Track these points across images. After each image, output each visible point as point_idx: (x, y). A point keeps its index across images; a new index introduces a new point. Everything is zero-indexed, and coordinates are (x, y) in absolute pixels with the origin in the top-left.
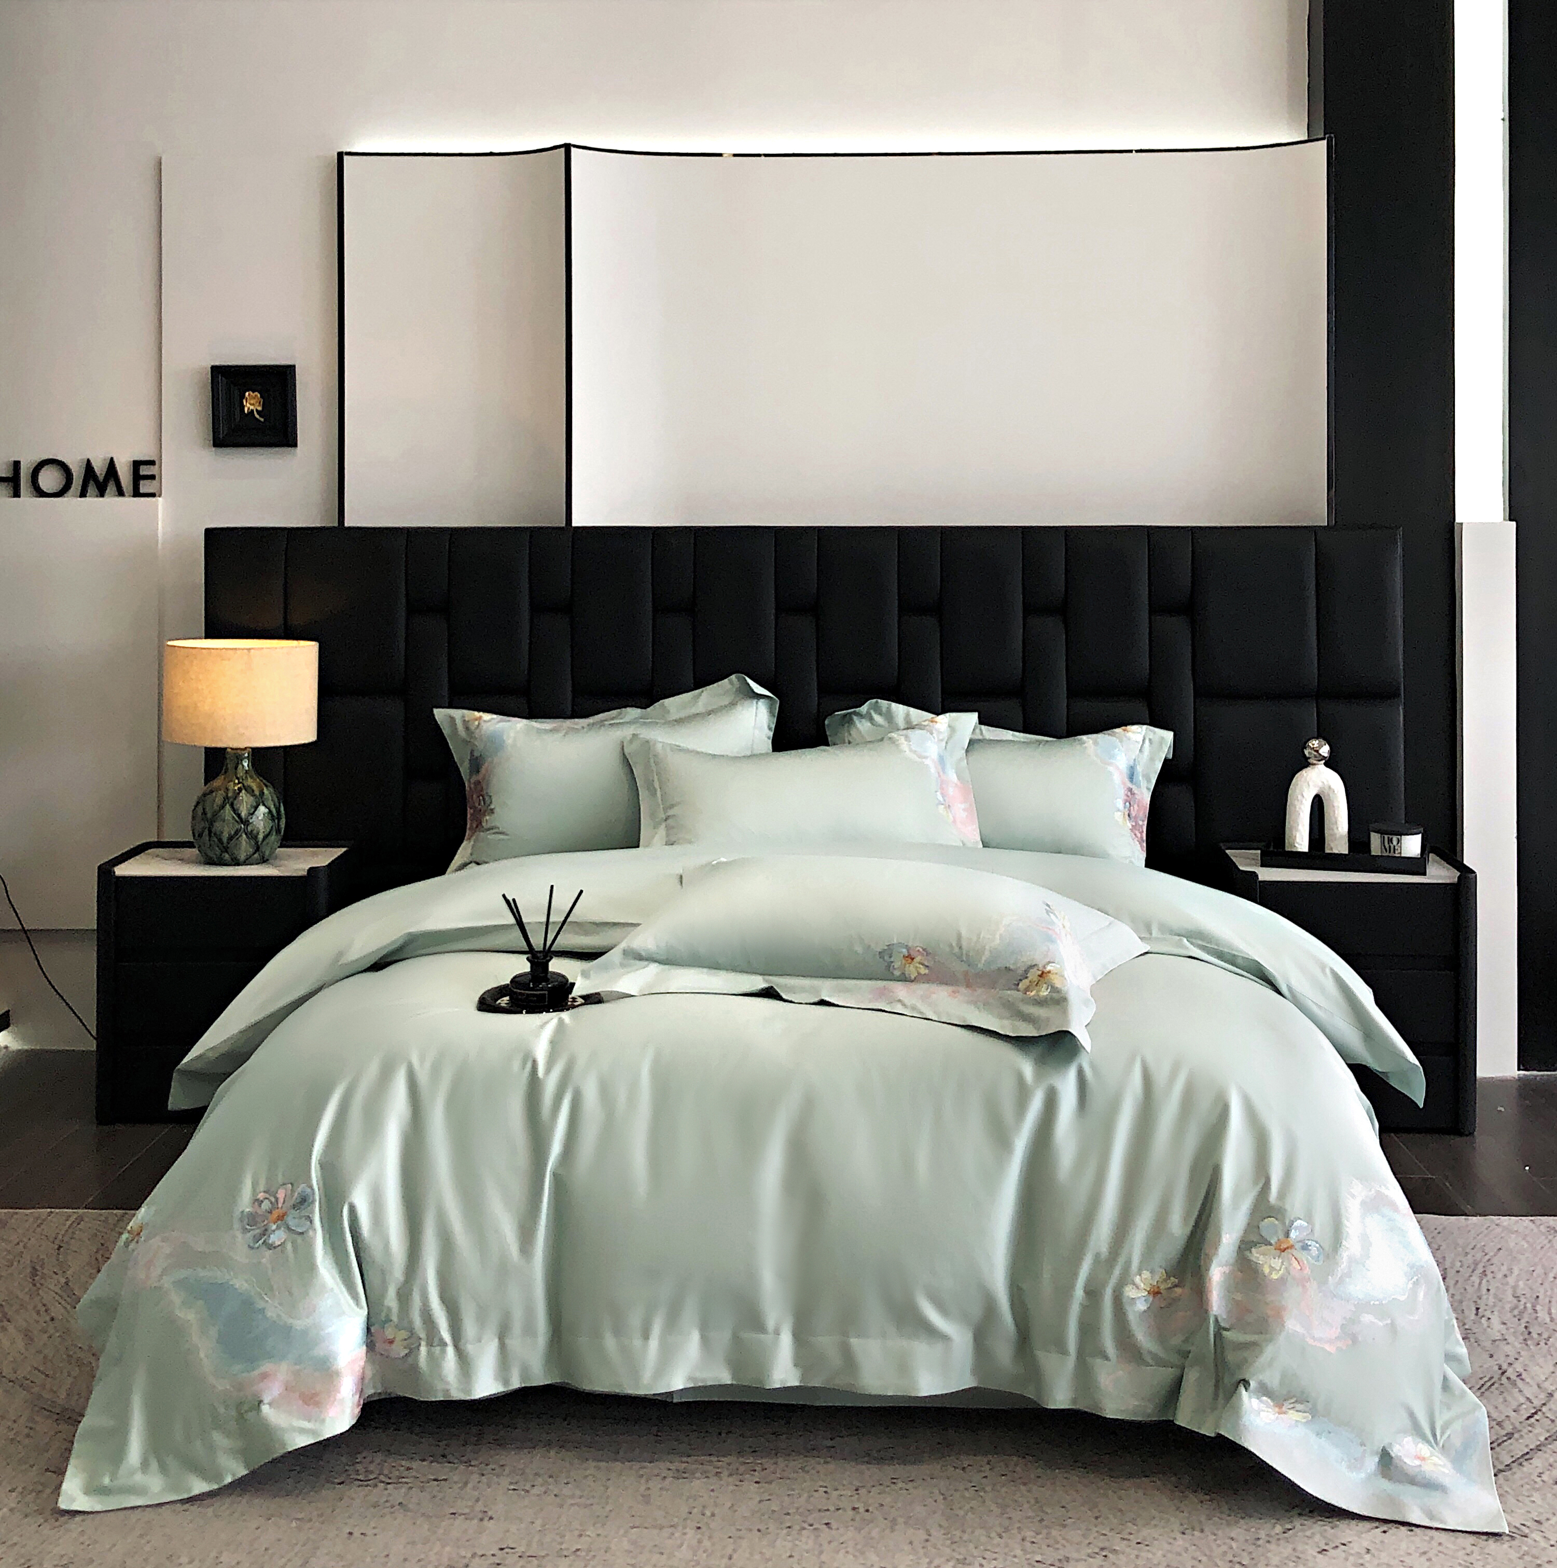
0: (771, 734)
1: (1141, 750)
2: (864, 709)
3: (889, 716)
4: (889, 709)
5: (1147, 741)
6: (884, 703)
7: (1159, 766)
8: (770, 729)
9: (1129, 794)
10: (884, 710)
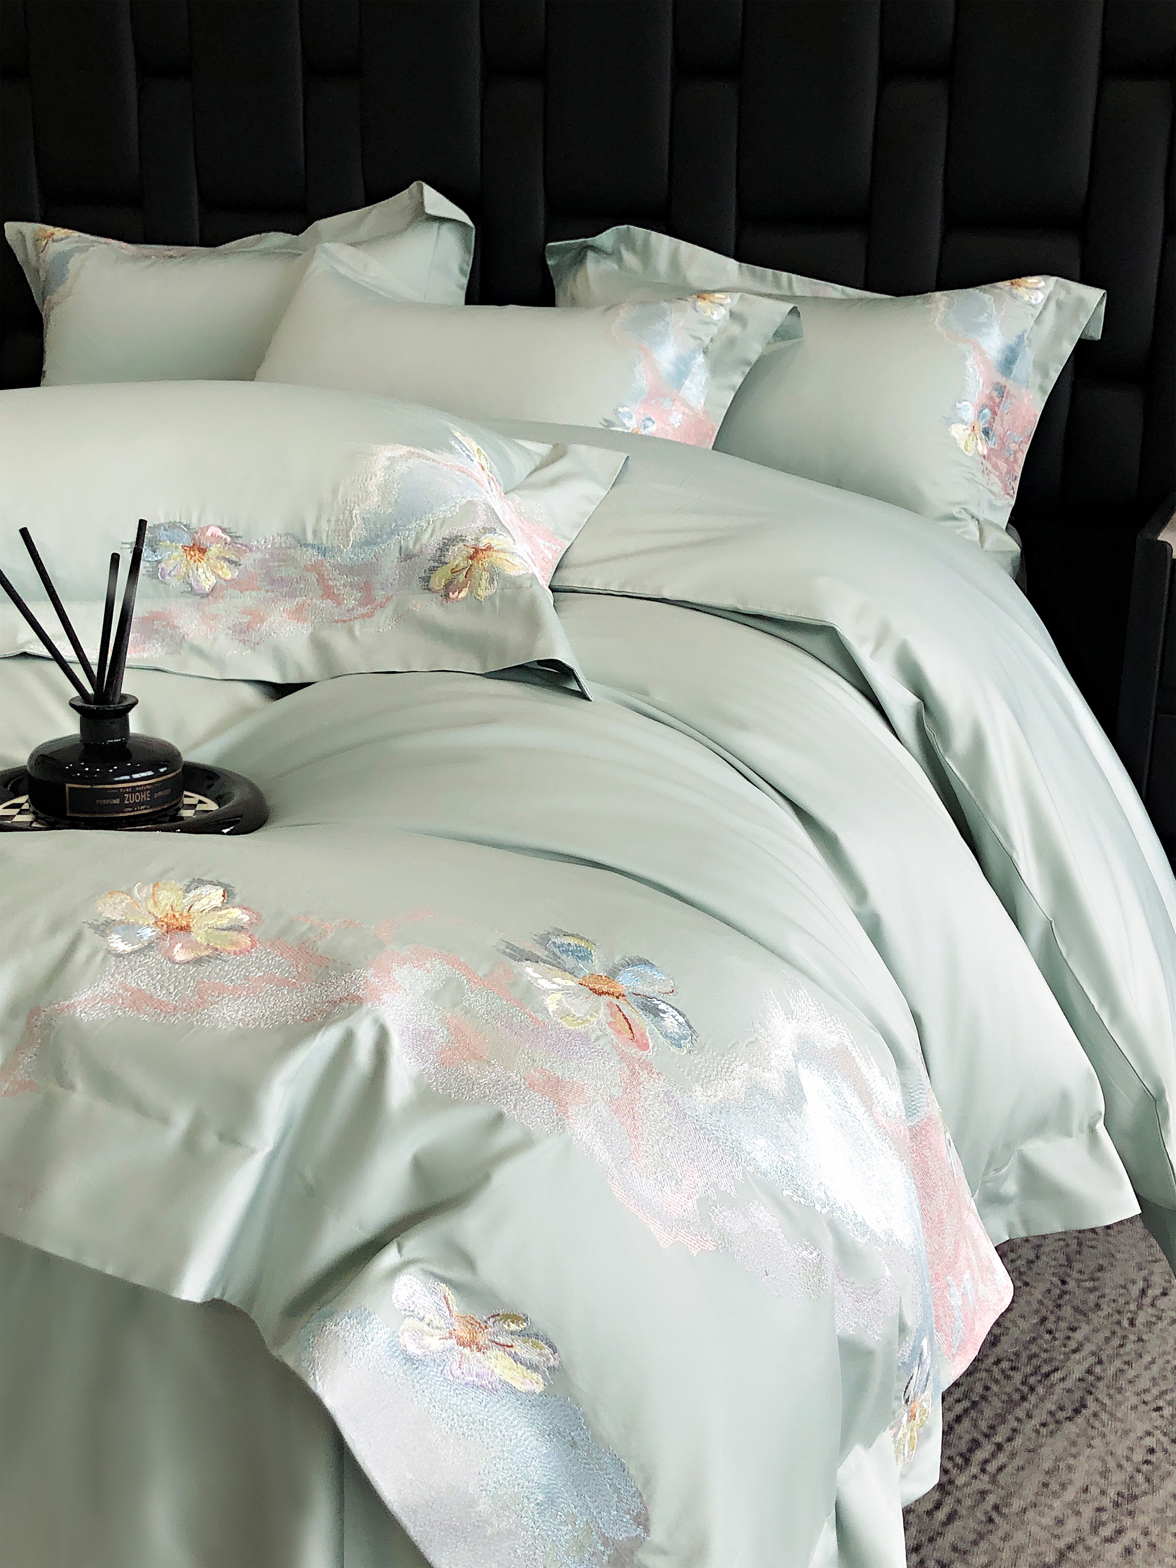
0: (465, 281)
1: (1038, 320)
2: (606, 238)
3: (645, 254)
4: (646, 243)
5: (1052, 306)
6: (639, 232)
7: (1068, 349)
8: (462, 271)
9: (995, 394)
10: (639, 243)
